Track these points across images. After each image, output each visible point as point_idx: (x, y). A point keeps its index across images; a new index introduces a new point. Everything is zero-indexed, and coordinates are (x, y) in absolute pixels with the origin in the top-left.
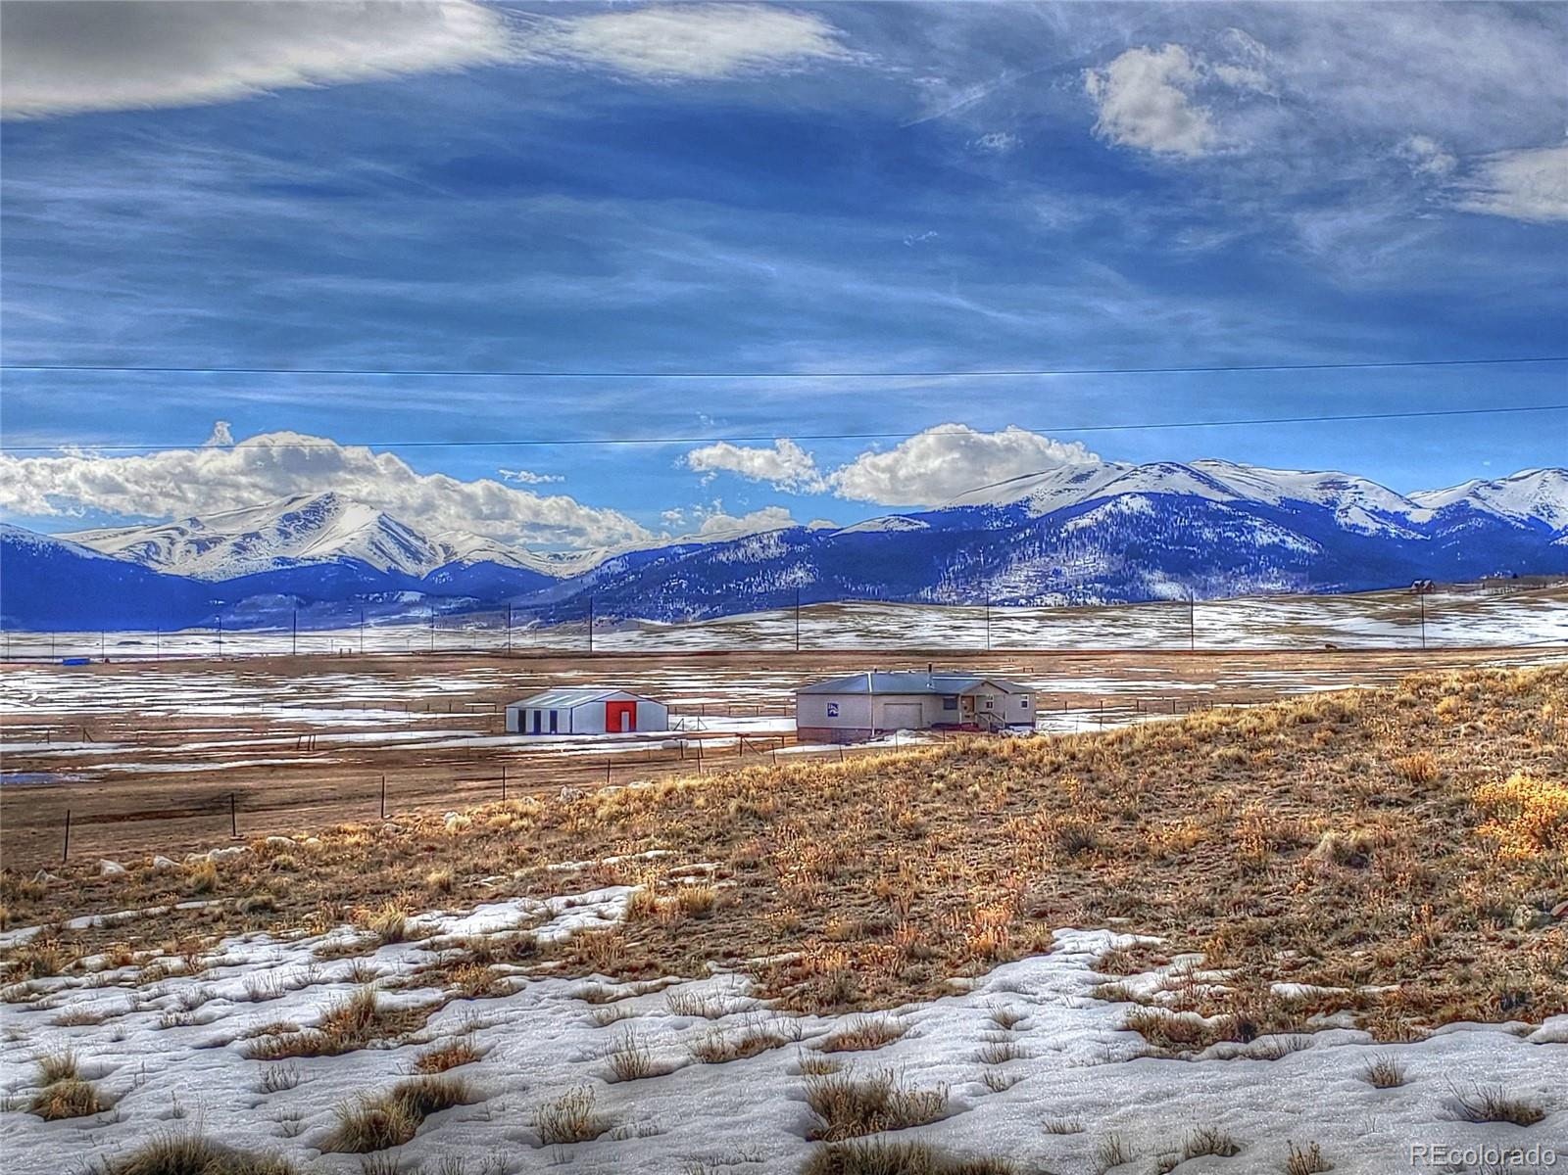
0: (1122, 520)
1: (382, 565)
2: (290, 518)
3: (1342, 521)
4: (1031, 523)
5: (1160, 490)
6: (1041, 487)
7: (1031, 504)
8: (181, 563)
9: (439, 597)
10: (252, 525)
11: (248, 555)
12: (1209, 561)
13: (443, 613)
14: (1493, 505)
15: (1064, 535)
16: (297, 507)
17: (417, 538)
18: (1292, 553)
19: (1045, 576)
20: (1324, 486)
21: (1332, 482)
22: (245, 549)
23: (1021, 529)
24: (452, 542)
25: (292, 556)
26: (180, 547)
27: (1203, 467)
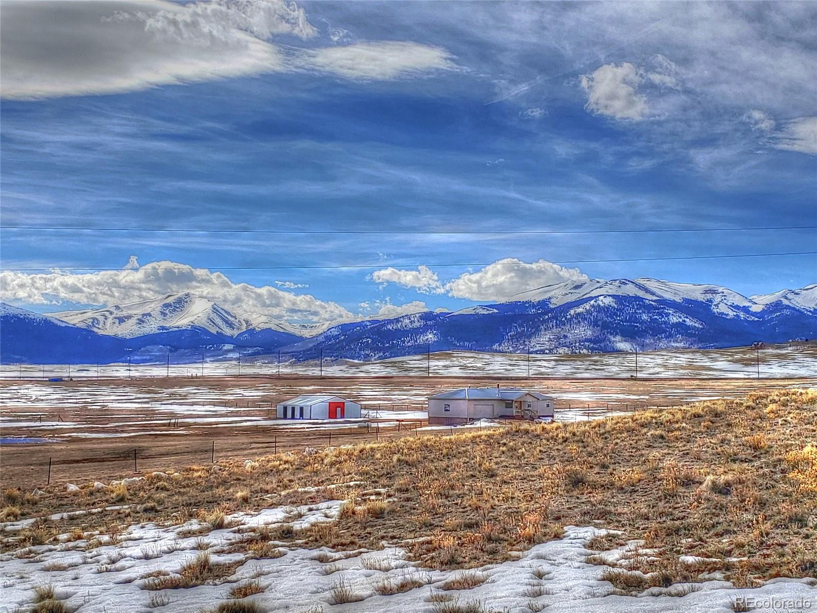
0: (599, 309)
1: (214, 330)
2: (167, 306)
3: (715, 311)
4: (552, 310)
5: (620, 293)
6: (556, 291)
7: (552, 300)
8: (110, 329)
9: (244, 347)
10: (147, 309)
11: (145, 325)
12: (645, 331)
13: (245, 355)
14: (795, 303)
15: (569, 317)
16: (170, 300)
17: (232, 316)
18: (689, 327)
19: (559, 338)
20: (706, 292)
21: (710, 290)
22: (143, 322)
23: (546, 314)
24: (250, 319)
25: (167, 325)
26: (109, 321)
27: (642, 282)
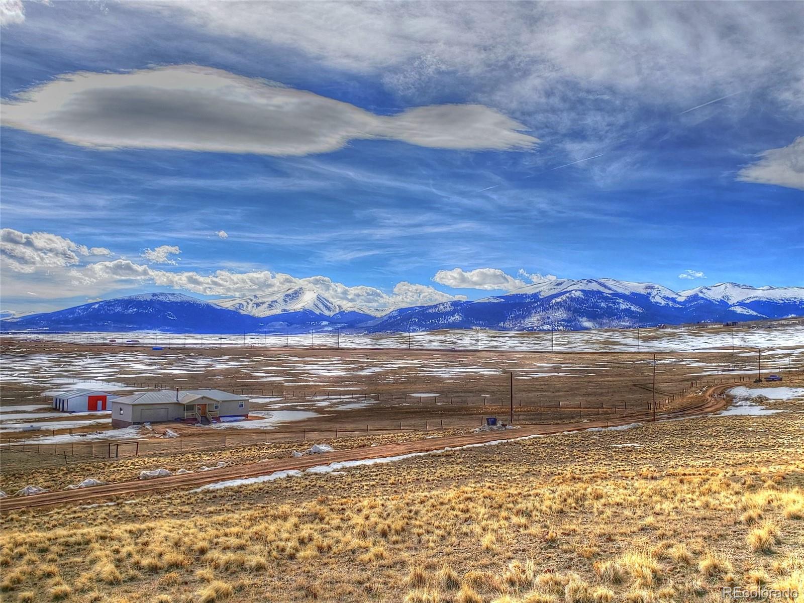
0: (572, 299)
1: (317, 312)
2: (287, 296)
3: (652, 301)
4: (541, 300)
5: (587, 289)
6: (545, 287)
7: (541, 293)
8: (251, 310)
9: (335, 323)
10: (275, 298)
11: (273, 308)
12: (603, 314)
13: (336, 329)
14: (707, 296)
15: (551, 304)
16: (290, 292)
17: (330, 303)
18: (633, 312)
20: (647, 288)
21: (649, 287)
22: (272, 306)
23: (536, 302)
24: (341, 304)
25: (288, 309)
26: (250, 306)
27: (602, 281)
